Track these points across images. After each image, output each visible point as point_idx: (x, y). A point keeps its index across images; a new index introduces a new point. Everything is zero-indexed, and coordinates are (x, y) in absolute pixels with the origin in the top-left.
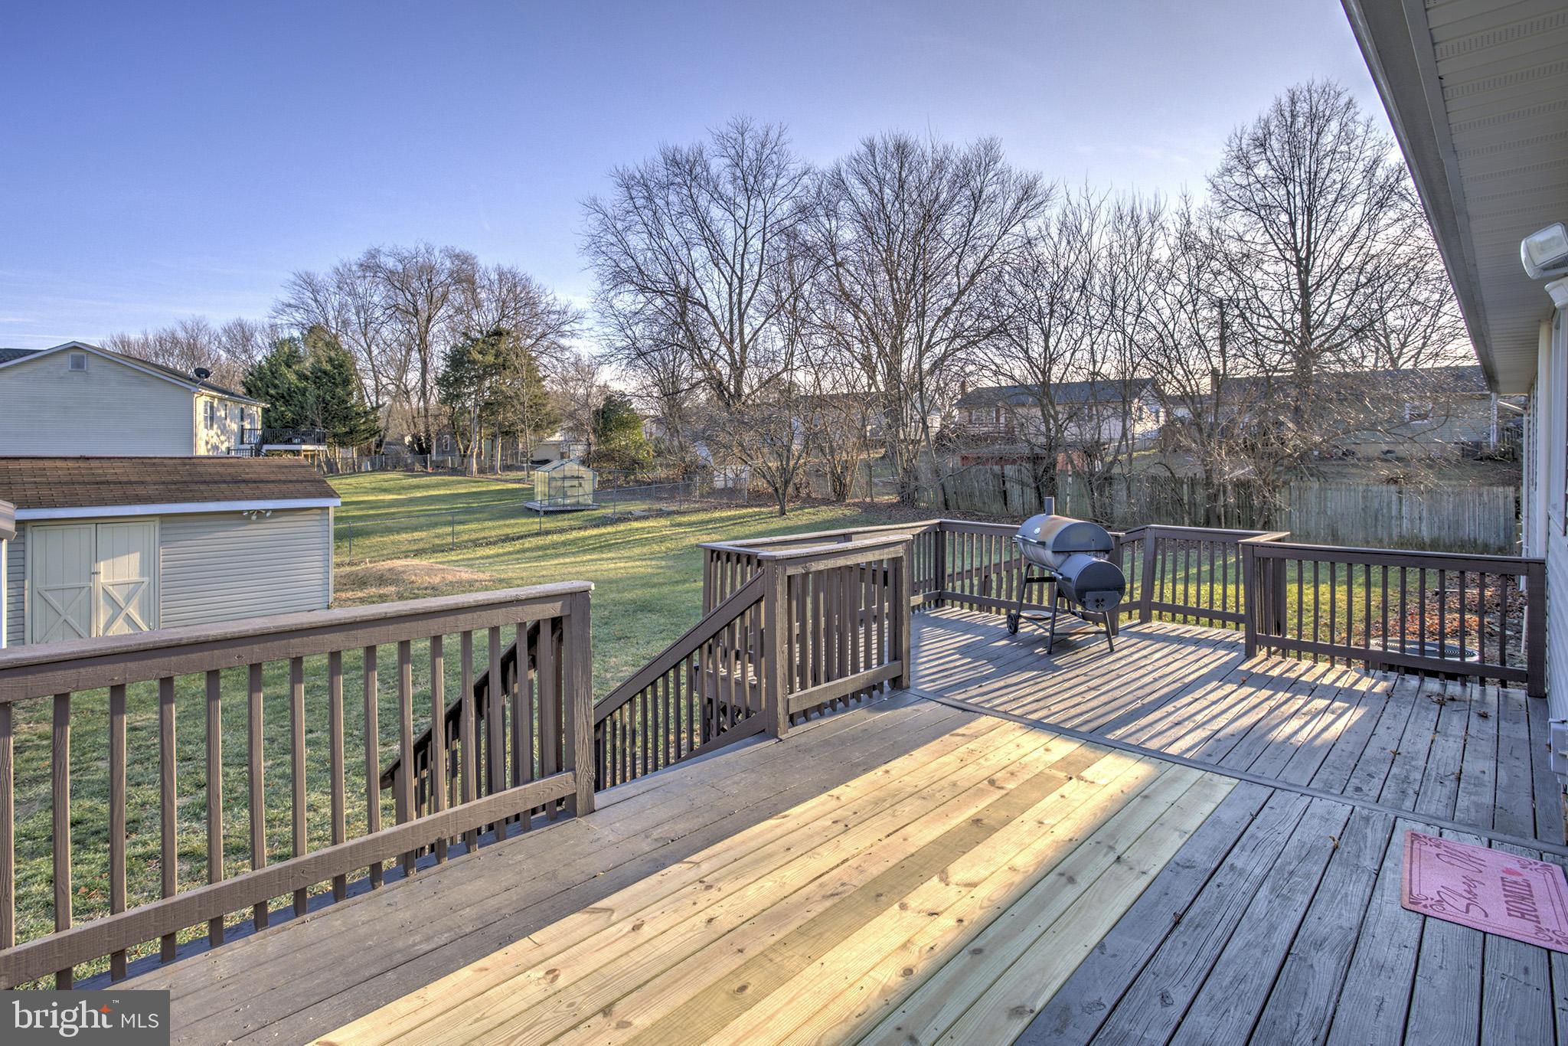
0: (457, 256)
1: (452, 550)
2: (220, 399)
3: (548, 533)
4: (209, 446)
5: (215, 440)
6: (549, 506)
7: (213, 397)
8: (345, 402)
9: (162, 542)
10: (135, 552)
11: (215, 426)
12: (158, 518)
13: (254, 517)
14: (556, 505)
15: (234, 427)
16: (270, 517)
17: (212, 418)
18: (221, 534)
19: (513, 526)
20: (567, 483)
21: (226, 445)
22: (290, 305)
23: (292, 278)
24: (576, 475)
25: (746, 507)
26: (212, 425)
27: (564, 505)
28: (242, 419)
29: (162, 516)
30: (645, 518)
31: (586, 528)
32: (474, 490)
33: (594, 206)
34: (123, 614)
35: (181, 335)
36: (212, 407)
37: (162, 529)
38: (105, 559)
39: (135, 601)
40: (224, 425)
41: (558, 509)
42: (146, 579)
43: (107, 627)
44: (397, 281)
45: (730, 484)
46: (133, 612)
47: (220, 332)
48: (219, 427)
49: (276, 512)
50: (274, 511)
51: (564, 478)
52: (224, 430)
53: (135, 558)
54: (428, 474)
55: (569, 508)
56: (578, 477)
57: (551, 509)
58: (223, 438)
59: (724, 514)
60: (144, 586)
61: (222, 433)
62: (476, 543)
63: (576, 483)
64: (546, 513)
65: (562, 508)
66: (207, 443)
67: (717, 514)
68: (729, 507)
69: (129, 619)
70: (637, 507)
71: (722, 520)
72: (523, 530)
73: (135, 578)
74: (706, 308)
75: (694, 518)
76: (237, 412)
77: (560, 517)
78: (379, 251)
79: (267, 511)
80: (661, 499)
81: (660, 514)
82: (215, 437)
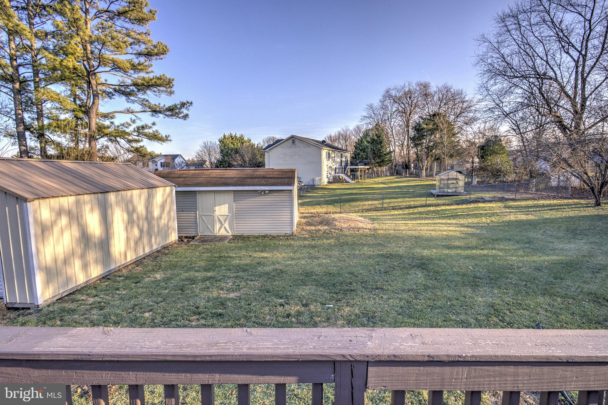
0: (421, 84)
1: (381, 210)
2: (332, 151)
3: (430, 206)
4: (328, 167)
5: (330, 165)
6: (440, 192)
7: (330, 150)
8: (380, 150)
9: (234, 201)
10: (226, 204)
11: (330, 160)
12: (233, 192)
13: (263, 193)
14: (444, 192)
15: (339, 160)
16: (268, 193)
17: (329, 157)
18: (254, 199)
19: (416, 201)
20: (450, 182)
21: (335, 166)
22: (365, 117)
23: (366, 106)
24: (455, 177)
25: (569, 198)
26: (329, 160)
27: (448, 192)
28: (342, 158)
29: (234, 191)
30: (490, 202)
31: (452, 205)
32: (418, 184)
33: (484, 39)
34: (223, 227)
35: (342, 132)
36: (329, 154)
37: (234, 196)
38: (218, 206)
39: (227, 222)
40: (334, 160)
41: (444, 194)
42: (230, 214)
43: (219, 231)
44: (396, 100)
45: (562, 184)
46: (226, 225)
47: (353, 130)
48: (332, 160)
49: (270, 191)
50: (269, 191)
51: (448, 179)
52: (334, 161)
53: (227, 205)
54: (407, 177)
55: (450, 194)
56: (456, 179)
57: (440, 194)
58: (334, 164)
59: (548, 202)
60: (230, 216)
61: (333, 162)
62: (394, 208)
63: (455, 182)
64: (438, 196)
65: (446, 194)
66: (327, 166)
67: (541, 202)
68: (554, 198)
69: (225, 228)
70: (487, 195)
71: (543, 206)
72: (419, 203)
73: (227, 214)
74: (556, 80)
75: (523, 203)
76: (339, 155)
77: (443, 198)
78: (390, 89)
79: (266, 190)
80: (509, 191)
81: (501, 200)
82: (331, 163)
